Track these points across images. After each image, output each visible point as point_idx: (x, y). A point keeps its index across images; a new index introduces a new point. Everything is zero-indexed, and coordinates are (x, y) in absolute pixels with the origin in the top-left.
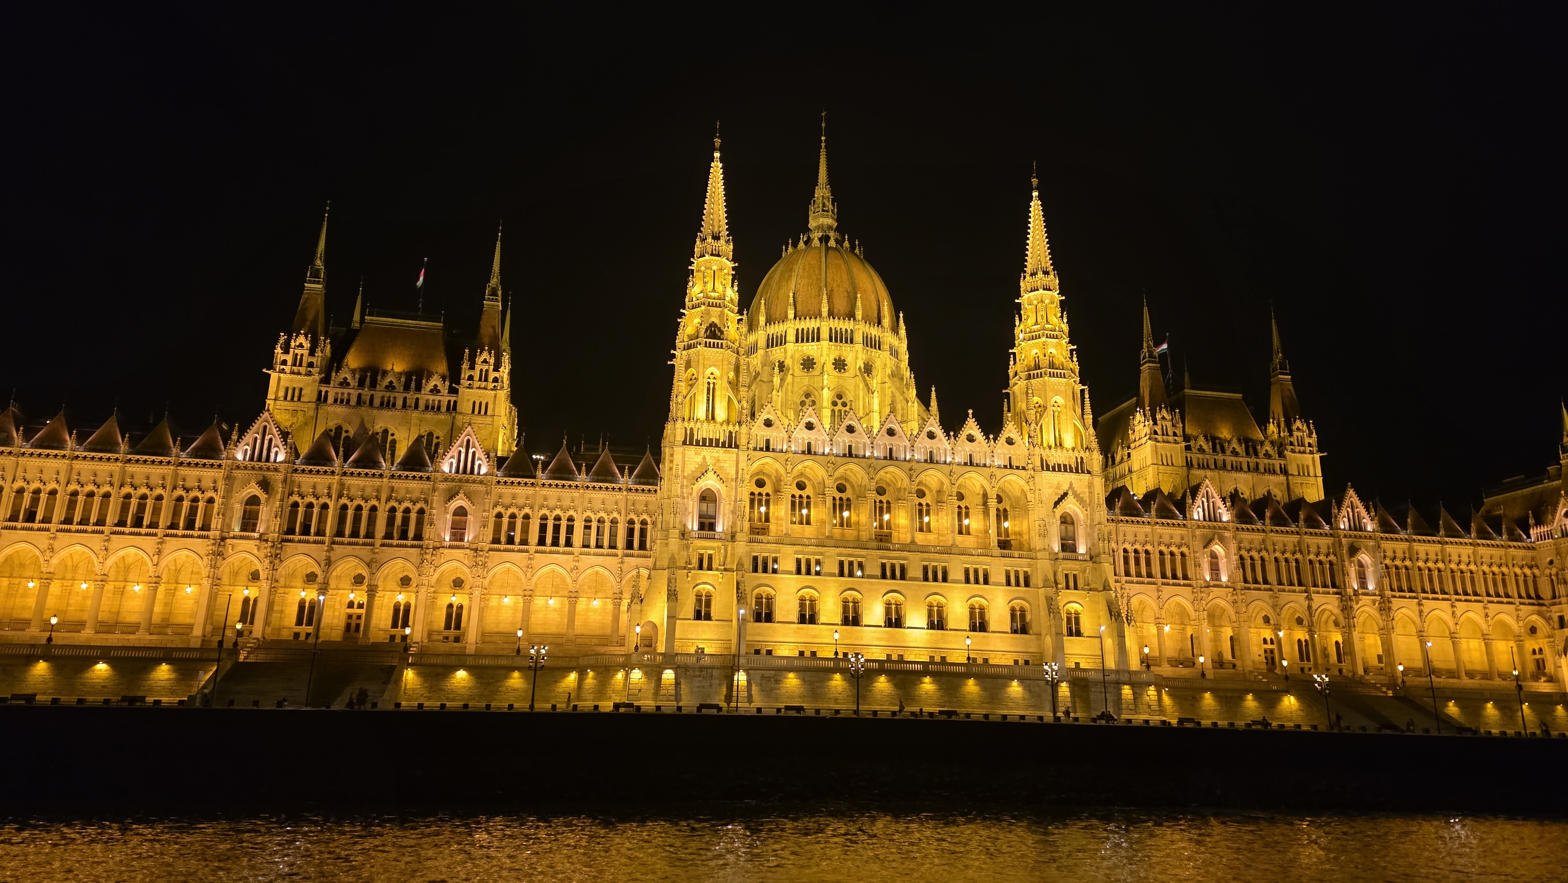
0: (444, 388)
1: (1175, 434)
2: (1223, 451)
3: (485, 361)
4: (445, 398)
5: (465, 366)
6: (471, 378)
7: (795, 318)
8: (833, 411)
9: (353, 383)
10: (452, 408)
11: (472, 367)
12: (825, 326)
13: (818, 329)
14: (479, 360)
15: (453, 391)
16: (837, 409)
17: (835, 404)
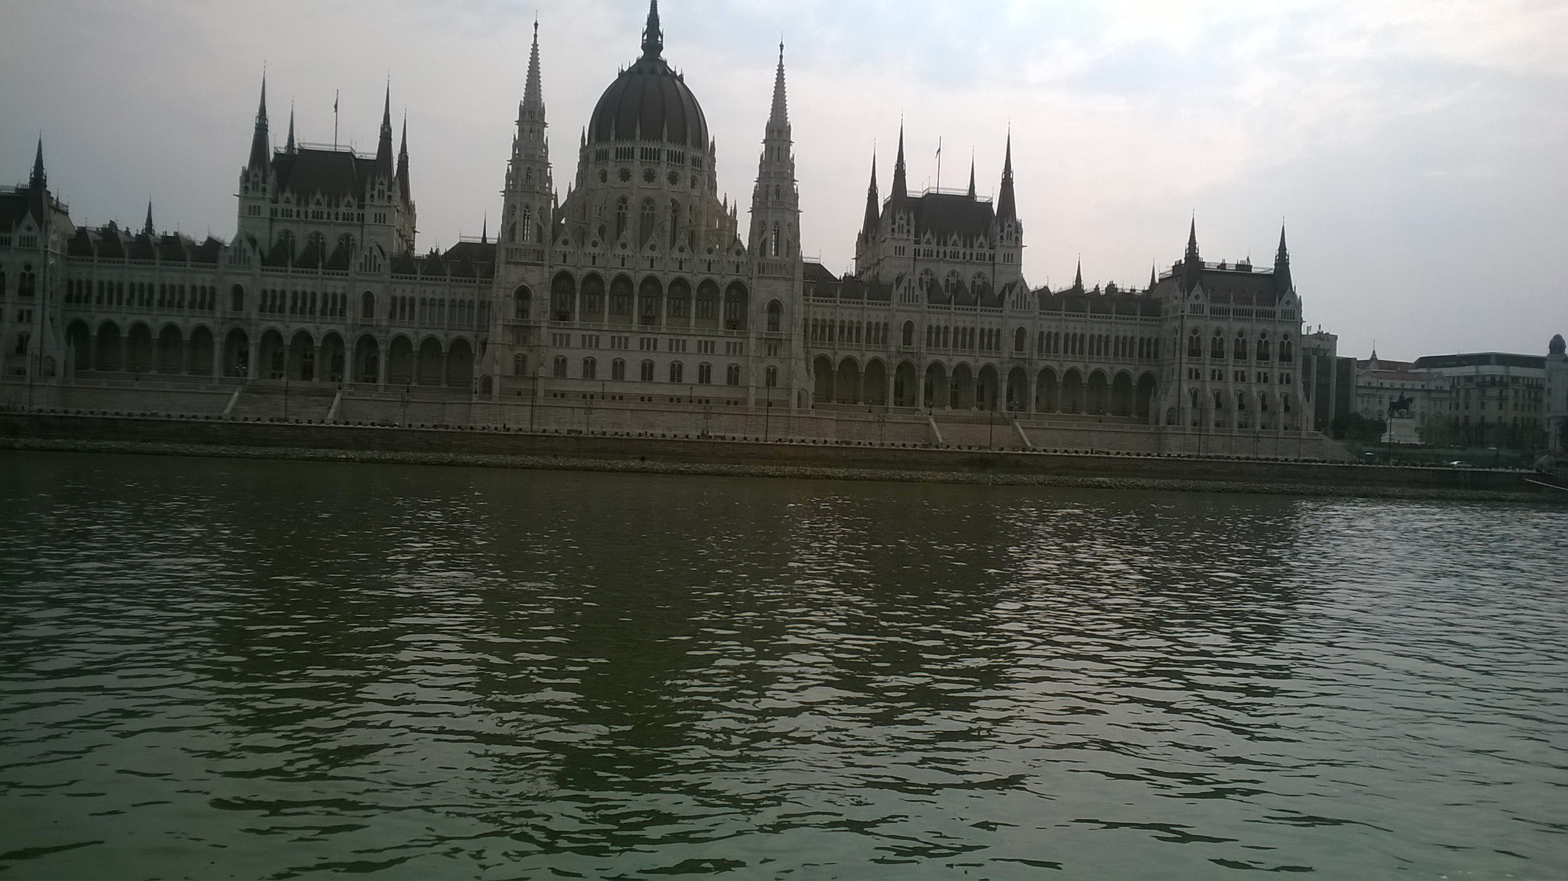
0: (355, 203)
1: (909, 231)
2: (945, 244)
3: (382, 184)
4: (355, 210)
5: (369, 186)
6: (372, 196)
7: (616, 140)
8: (643, 214)
9: (294, 201)
10: (361, 218)
11: (373, 189)
12: (638, 145)
13: (633, 148)
14: (377, 182)
15: (362, 207)
16: (646, 212)
17: (644, 208)
